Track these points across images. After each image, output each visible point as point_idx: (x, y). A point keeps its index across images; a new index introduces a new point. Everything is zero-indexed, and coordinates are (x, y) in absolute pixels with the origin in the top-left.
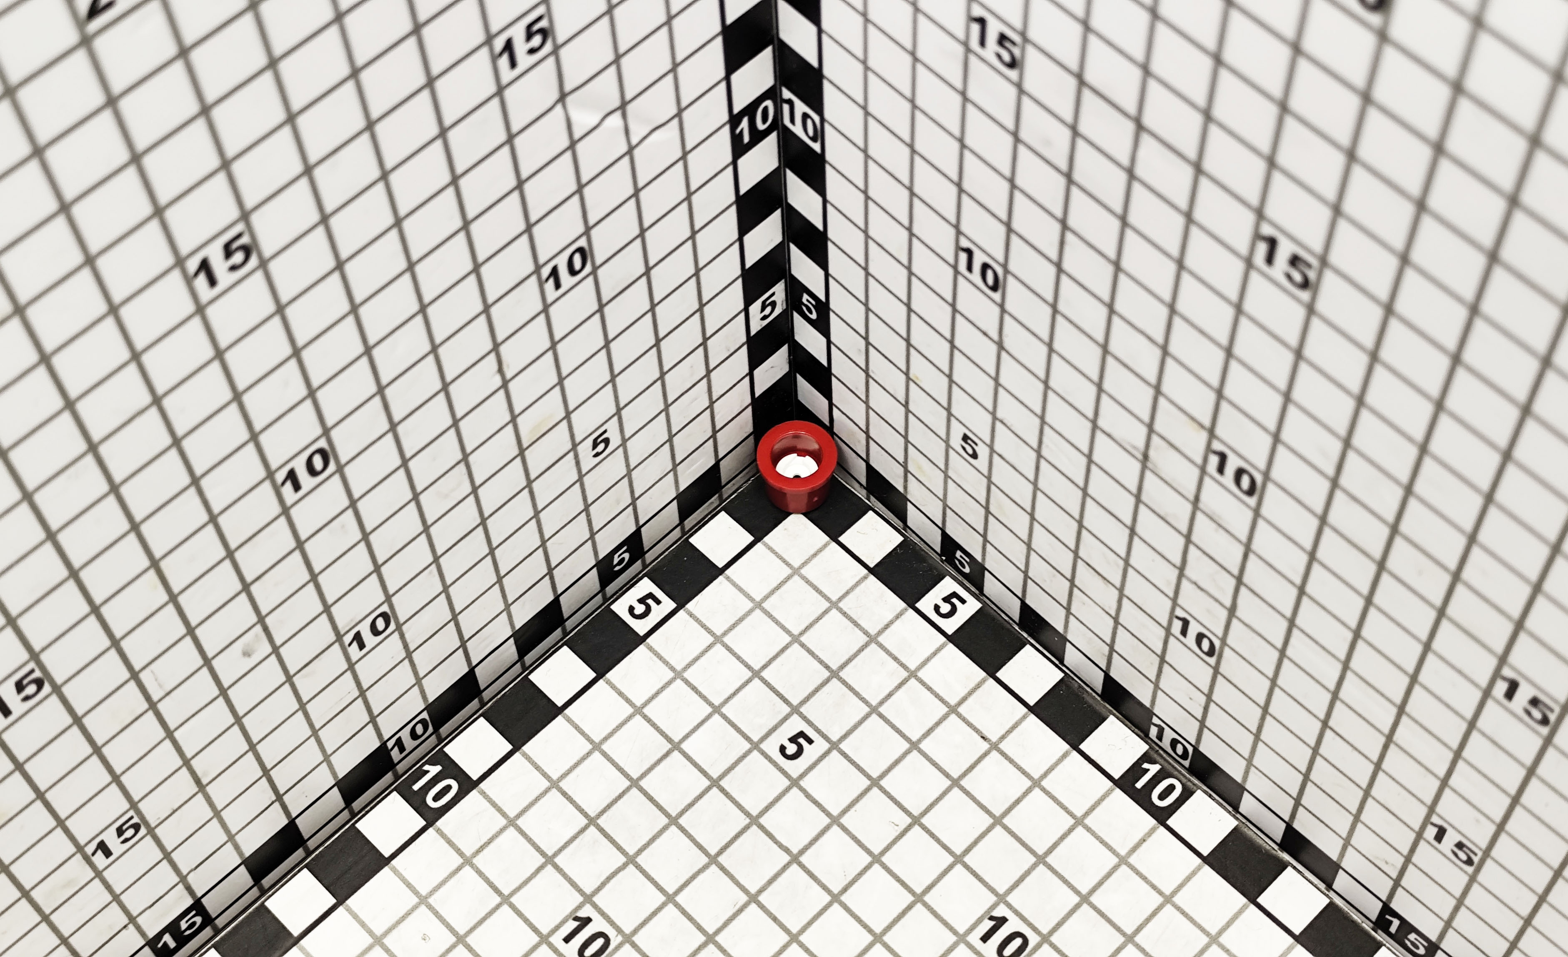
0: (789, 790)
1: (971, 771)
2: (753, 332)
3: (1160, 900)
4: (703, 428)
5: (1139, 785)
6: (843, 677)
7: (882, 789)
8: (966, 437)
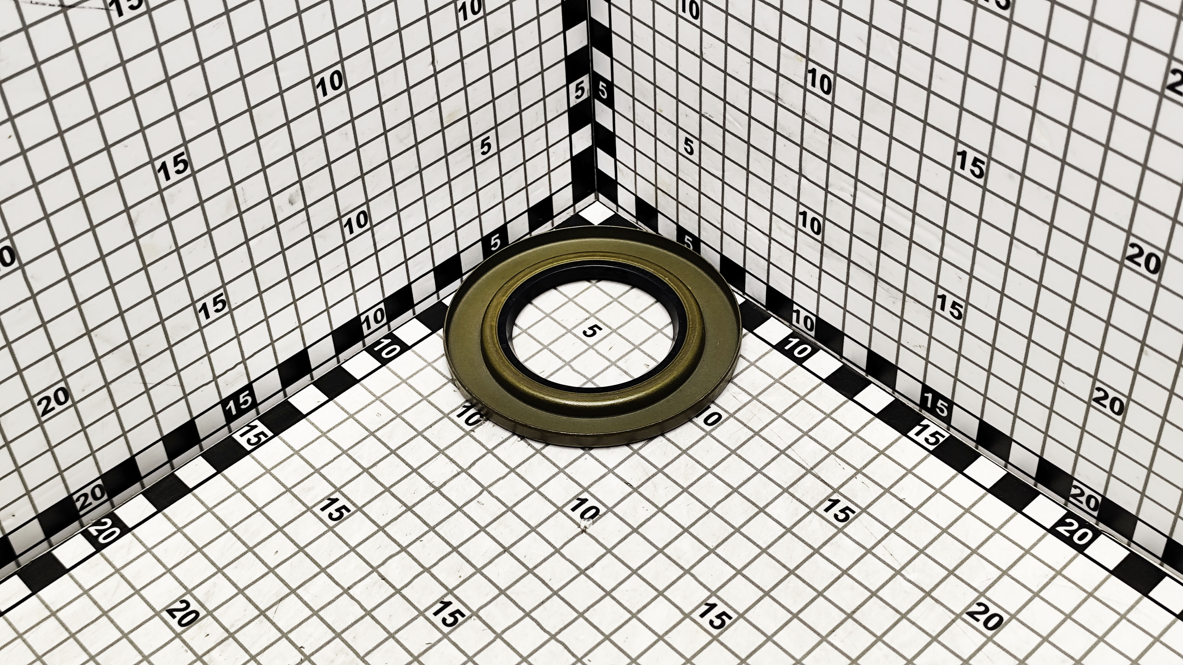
0: (588, 350)
2: (571, 106)
5: (787, 348)
6: (619, 300)
7: (640, 349)
8: (687, 140)
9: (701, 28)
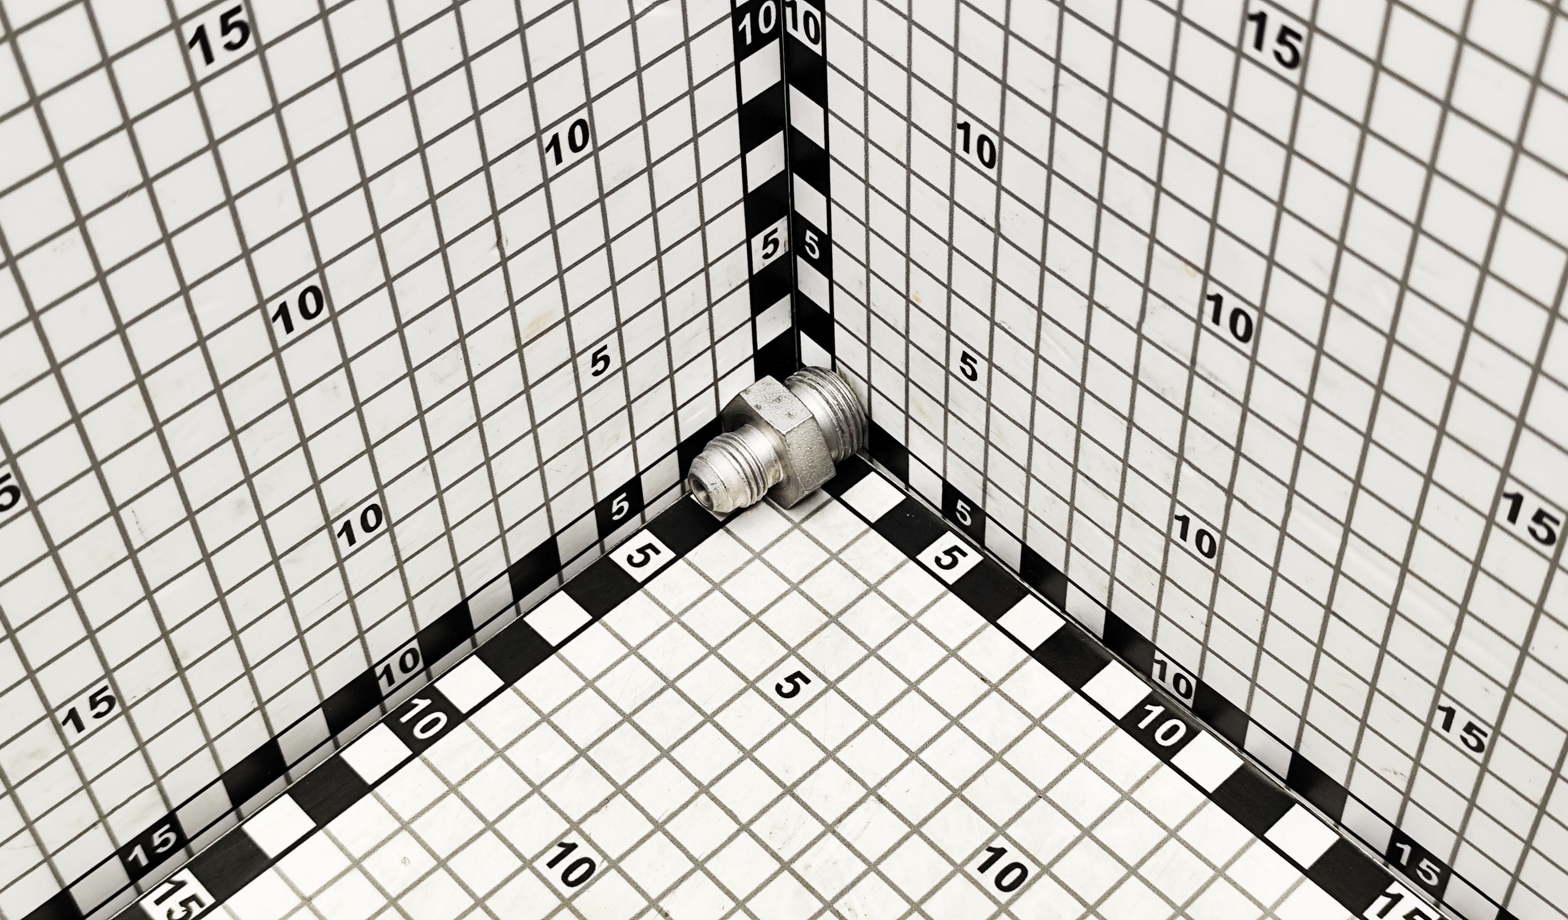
0: (784, 726)
1: (969, 711)
2: (755, 272)
3: (1164, 834)
4: (704, 371)
5: (1142, 725)
6: (841, 622)
7: (879, 726)
8: (965, 357)
9: (998, 184)
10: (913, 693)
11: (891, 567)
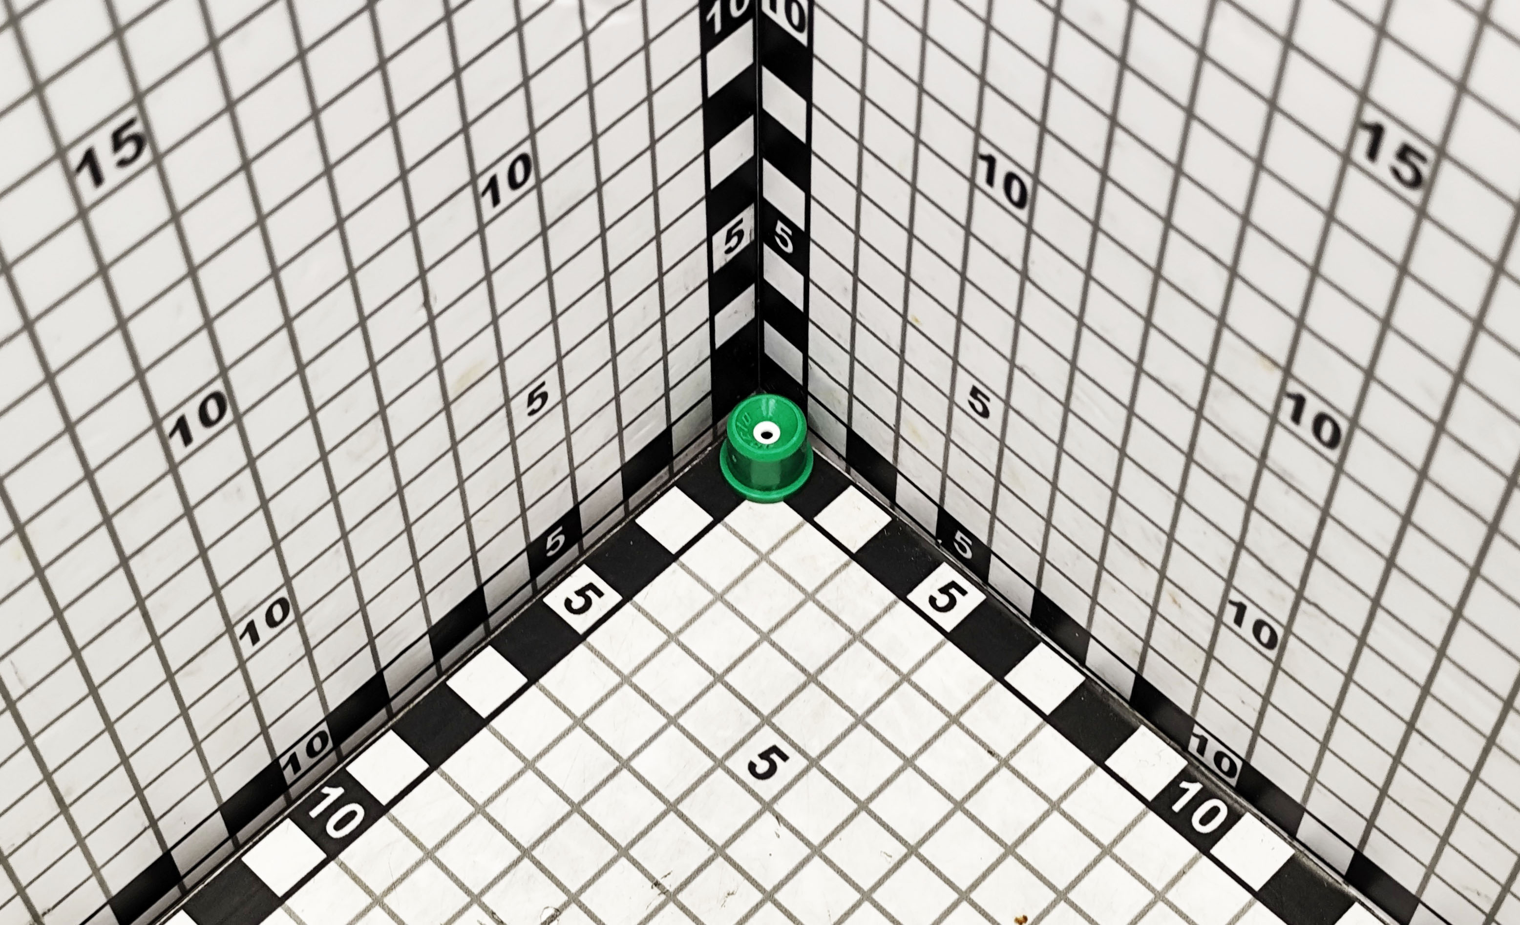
0: (761, 814)
1: (976, 792)
2: (716, 268)
4: (654, 383)
5: (1177, 807)
6: (822, 682)
7: (871, 813)
8: (975, 392)
9: (1028, 226)
10: (910, 771)
11: (877, 611)
